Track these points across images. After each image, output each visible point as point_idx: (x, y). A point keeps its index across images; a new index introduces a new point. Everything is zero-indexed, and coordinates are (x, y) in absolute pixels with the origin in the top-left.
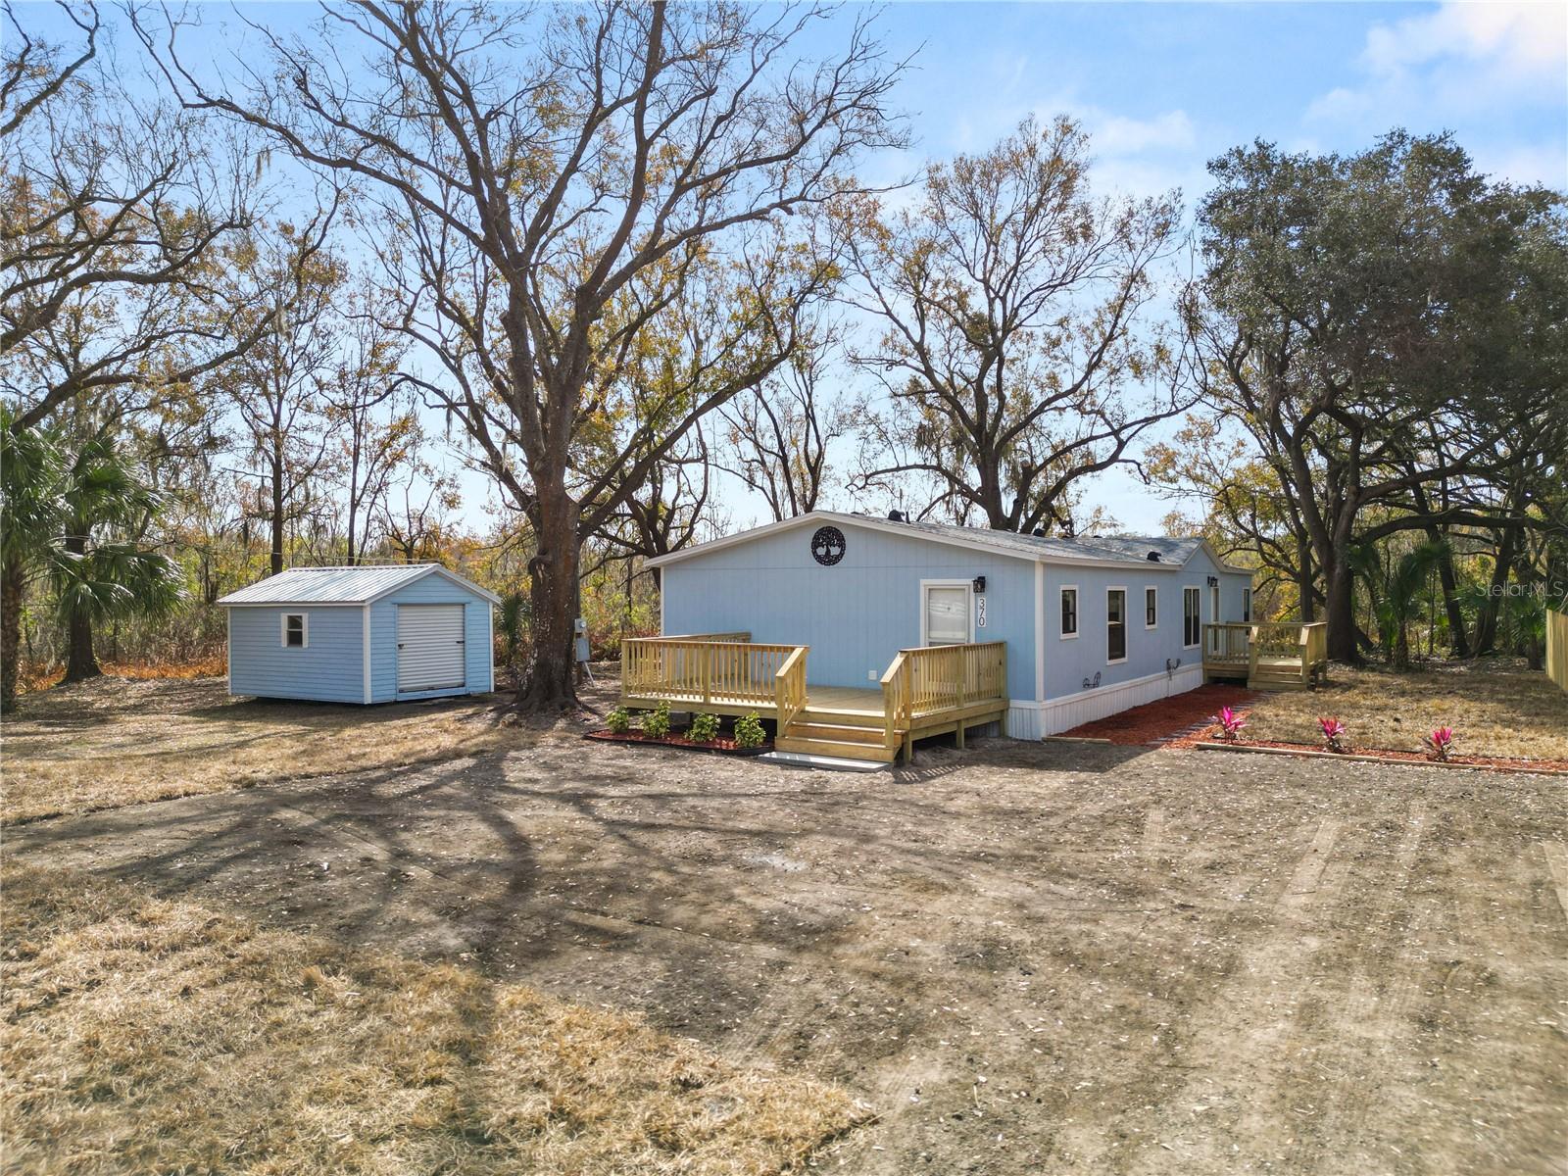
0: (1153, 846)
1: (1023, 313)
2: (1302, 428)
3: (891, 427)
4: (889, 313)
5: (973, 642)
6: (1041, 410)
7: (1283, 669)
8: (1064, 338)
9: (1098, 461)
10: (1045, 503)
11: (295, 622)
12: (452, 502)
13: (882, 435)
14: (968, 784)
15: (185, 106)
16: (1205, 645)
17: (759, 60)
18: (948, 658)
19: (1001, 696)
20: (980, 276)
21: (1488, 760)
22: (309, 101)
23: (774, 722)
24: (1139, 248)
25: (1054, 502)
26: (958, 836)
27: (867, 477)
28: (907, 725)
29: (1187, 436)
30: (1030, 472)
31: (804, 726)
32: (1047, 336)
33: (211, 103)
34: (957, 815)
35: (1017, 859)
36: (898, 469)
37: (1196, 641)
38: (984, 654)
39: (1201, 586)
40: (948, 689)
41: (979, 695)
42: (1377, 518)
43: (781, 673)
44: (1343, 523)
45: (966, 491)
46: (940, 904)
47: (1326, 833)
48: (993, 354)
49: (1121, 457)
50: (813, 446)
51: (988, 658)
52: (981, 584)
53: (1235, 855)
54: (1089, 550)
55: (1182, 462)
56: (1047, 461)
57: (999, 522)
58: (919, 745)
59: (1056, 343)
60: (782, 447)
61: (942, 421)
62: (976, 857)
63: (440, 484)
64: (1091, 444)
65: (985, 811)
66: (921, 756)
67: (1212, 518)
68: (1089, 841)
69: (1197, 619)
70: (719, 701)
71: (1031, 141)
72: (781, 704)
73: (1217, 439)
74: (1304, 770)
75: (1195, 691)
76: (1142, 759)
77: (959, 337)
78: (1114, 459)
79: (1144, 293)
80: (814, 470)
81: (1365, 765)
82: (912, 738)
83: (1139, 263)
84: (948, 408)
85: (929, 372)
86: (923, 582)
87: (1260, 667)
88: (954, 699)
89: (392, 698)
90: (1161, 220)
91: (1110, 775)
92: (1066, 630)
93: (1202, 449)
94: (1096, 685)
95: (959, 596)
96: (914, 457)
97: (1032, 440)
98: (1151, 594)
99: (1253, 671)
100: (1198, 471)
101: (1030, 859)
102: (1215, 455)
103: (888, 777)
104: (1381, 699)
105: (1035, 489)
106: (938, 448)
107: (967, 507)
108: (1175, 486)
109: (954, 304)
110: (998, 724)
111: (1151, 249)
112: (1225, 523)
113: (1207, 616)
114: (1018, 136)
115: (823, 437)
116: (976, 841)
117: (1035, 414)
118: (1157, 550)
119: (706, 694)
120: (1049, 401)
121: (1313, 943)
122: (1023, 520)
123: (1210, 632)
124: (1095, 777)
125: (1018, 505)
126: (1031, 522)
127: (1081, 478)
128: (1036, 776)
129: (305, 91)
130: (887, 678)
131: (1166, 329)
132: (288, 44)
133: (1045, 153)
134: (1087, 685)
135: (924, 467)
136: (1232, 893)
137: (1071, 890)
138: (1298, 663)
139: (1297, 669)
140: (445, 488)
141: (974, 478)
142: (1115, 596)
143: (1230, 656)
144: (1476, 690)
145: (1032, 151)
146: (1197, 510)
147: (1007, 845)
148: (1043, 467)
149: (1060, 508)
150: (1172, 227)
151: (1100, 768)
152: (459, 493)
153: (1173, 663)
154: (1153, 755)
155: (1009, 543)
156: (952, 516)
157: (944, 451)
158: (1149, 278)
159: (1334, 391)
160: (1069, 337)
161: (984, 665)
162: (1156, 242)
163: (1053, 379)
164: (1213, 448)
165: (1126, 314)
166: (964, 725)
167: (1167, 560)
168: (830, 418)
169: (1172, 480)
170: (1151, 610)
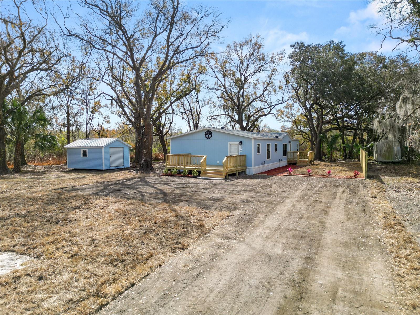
0: (273, 189)
1: (248, 78)
2: (311, 106)
3: (217, 105)
4: (217, 78)
5: (239, 155)
6: (252, 101)
7: (304, 161)
8: (258, 84)
9: (266, 114)
10: (253, 124)
11: (84, 151)
12: (108, 122)
13: (215, 106)
14: (240, 181)
15: (65, 35)
16: (288, 156)
17: (192, 26)
18: (235, 158)
19: (245, 166)
20: (239, 70)
21: (337, 176)
22: (88, 31)
23: (200, 171)
24: (275, 63)
25: (255, 123)
26: (239, 188)
27: (211, 117)
28: (227, 171)
29: (286, 107)
30: (250, 117)
31: (206, 172)
32: (254, 83)
33: (72, 35)
34: (239, 186)
35: (250, 191)
36: (219, 115)
37: (286, 155)
38: (241, 157)
39: (287, 143)
40: (235, 165)
41: (241, 166)
42: (329, 127)
43: (202, 161)
44: (319, 129)
45: (235, 121)
46: (238, 196)
47: (304, 187)
48: (241, 88)
49: (271, 113)
50: (199, 110)
51: (242, 158)
52: (241, 143)
53: (287, 190)
54: (263, 135)
55: (285, 113)
56: (254, 114)
57: (243, 128)
58: (230, 175)
59: (256, 85)
60: (191, 110)
61: (229, 103)
62: (243, 191)
63: (105, 117)
64: (264, 110)
65: (243, 185)
66: (230, 177)
67: (292, 127)
68: (262, 188)
69: (286, 150)
70: (187, 167)
71: (251, 39)
72: (202, 168)
73: (293, 108)
74: (303, 179)
75: (285, 166)
76: (273, 177)
77: (233, 83)
78: (269, 113)
79: (276, 73)
80: (199, 115)
81: (315, 178)
82: (228, 174)
83: (276, 66)
84: (230, 100)
85: (226, 92)
86: (229, 142)
87: (299, 161)
88: (236, 166)
89: (109, 168)
90: (281, 56)
91: (267, 180)
92: (258, 152)
93: (290, 110)
94: (264, 164)
95: (236, 145)
96: (223, 112)
97: (250, 108)
98: (276, 145)
99: (298, 162)
100: (289, 116)
101: (253, 191)
102: (293, 112)
103: (224, 181)
104: (323, 167)
105: (251, 120)
106: (228, 110)
107: (235, 124)
108: (283, 119)
109: (232, 75)
110: (244, 172)
111: (278, 63)
112: (295, 128)
113: (288, 150)
114: (248, 37)
115: (201, 106)
116: (243, 189)
117: (251, 102)
118: (278, 135)
119: (184, 166)
120: (254, 99)
121: (297, 199)
122: (248, 127)
123: (289, 153)
124: (264, 180)
125: (247, 124)
126: (250, 128)
127: (261, 117)
128: (252, 180)
129: (87, 29)
130: (223, 162)
131: (282, 82)
132: (84, 18)
133: (254, 41)
134: (262, 164)
135: (225, 115)
136: (286, 194)
137: (259, 194)
138: (307, 160)
139: (307, 161)
140: (106, 119)
141: (237, 118)
142: (268, 146)
143: (293, 159)
144: (343, 165)
145: (251, 41)
146: (289, 125)
147: (248, 189)
148: (253, 115)
149: (256, 125)
150: (283, 58)
151: (265, 179)
152: (110, 120)
153: (281, 160)
154: (275, 177)
155: (246, 134)
156: (231, 126)
157: (229, 110)
158: (278, 70)
159: (317, 99)
160: (259, 83)
161: (242, 160)
162: (279, 61)
163: (255, 94)
164: (293, 110)
165: (272, 78)
166: (238, 172)
167: (280, 137)
168: (202, 102)
169: (283, 118)
170: (276, 148)
